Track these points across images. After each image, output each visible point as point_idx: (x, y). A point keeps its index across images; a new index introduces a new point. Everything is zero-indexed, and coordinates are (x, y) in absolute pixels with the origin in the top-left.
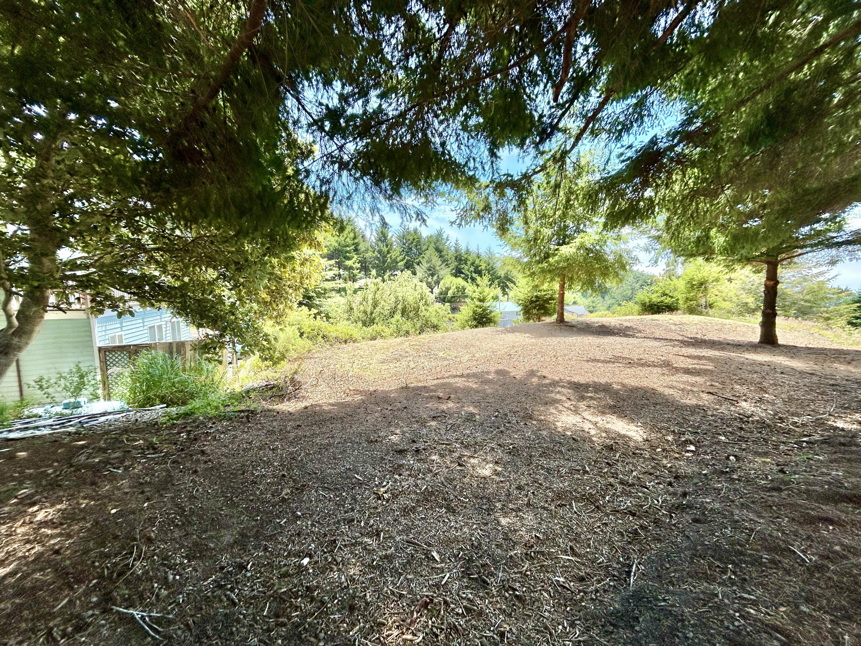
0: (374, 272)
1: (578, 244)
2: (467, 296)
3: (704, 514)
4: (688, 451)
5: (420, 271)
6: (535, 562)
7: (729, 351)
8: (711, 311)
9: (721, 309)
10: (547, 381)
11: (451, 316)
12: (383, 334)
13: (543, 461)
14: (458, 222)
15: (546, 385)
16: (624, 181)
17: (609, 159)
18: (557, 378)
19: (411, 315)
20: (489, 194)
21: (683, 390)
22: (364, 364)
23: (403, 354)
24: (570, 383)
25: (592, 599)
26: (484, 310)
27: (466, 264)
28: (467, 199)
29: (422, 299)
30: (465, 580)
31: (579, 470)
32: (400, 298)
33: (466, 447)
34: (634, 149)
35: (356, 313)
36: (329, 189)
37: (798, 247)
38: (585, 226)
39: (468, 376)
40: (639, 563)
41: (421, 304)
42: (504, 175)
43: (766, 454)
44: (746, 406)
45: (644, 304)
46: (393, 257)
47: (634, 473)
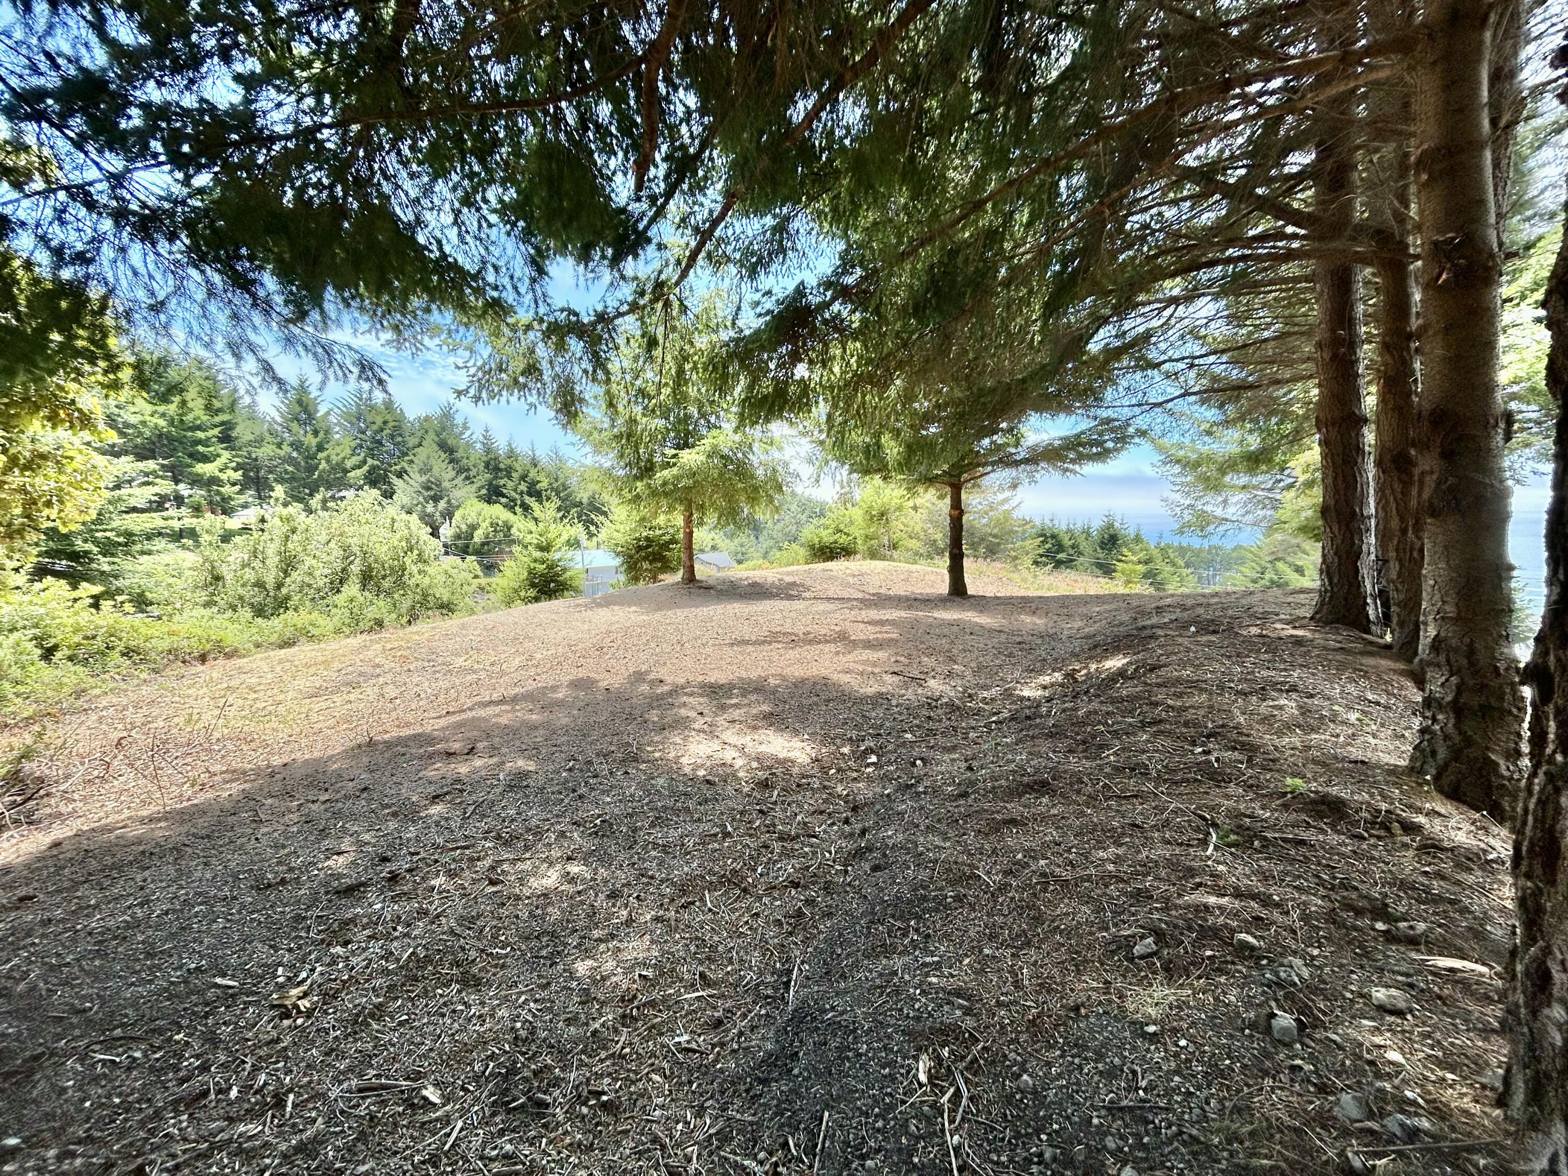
0: (279, 491)
1: (708, 448)
2: (514, 542)
3: (885, 855)
4: (868, 765)
5: (405, 491)
6: (640, 1024)
7: (917, 609)
8: (896, 554)
9: (908, 550)
10: (666, 688)
11: (483, 581)
12: (314, 631)
13: (657, 834)
14: (472, 392)
15: (661, 697)
16: (762, 348)
17: (739, 308)
18: (682, 681)
19: (386, 584)
20: (535, 344)
21: (862, 674)
22: (260, 705)
23: (368, 670)
24: (703, 686)
25: (734, 1051)
26: (550, 567)
27: (510, 477)
28: (489, 349)
29: (411, 549)
30: (498, 1119)
31: (715, 835)
32: (356, 549)
33: (506, 843)
34: (774, 298)
35: (232, 588)
36: (88, 277)
37: (979, 465)
38: (718, 417)
39: (515, 700)
40: (803, 962)
41: (408, 561)
42: (562, 310)
43: (954, 748)
44: (935, 685)
45: (812, 547)
46: (335, 459)
47: (799, 818)
